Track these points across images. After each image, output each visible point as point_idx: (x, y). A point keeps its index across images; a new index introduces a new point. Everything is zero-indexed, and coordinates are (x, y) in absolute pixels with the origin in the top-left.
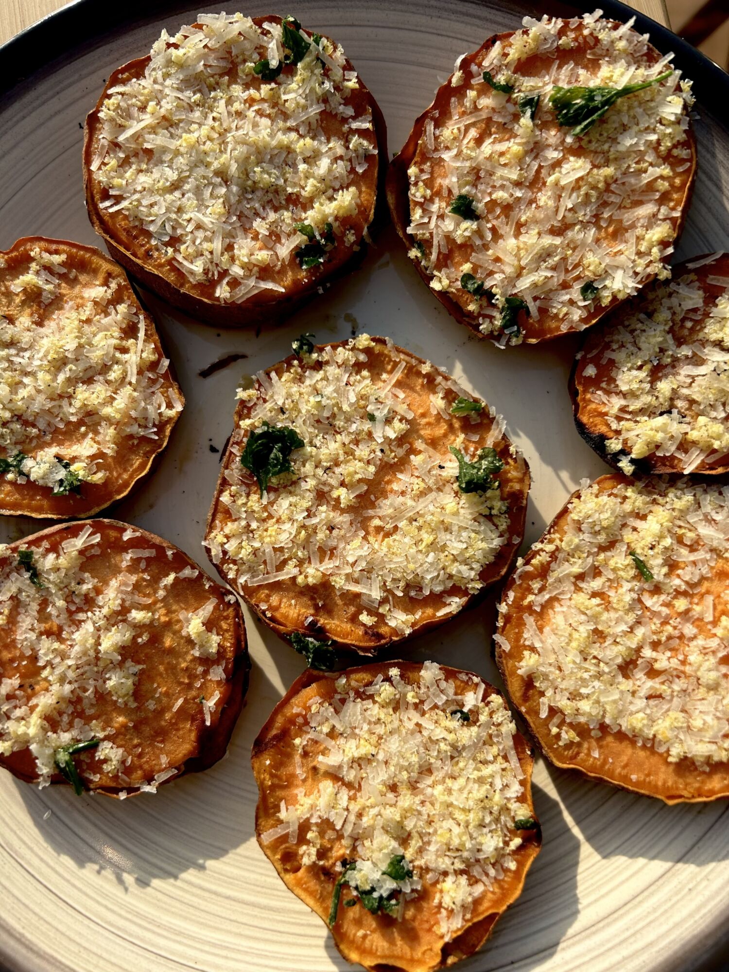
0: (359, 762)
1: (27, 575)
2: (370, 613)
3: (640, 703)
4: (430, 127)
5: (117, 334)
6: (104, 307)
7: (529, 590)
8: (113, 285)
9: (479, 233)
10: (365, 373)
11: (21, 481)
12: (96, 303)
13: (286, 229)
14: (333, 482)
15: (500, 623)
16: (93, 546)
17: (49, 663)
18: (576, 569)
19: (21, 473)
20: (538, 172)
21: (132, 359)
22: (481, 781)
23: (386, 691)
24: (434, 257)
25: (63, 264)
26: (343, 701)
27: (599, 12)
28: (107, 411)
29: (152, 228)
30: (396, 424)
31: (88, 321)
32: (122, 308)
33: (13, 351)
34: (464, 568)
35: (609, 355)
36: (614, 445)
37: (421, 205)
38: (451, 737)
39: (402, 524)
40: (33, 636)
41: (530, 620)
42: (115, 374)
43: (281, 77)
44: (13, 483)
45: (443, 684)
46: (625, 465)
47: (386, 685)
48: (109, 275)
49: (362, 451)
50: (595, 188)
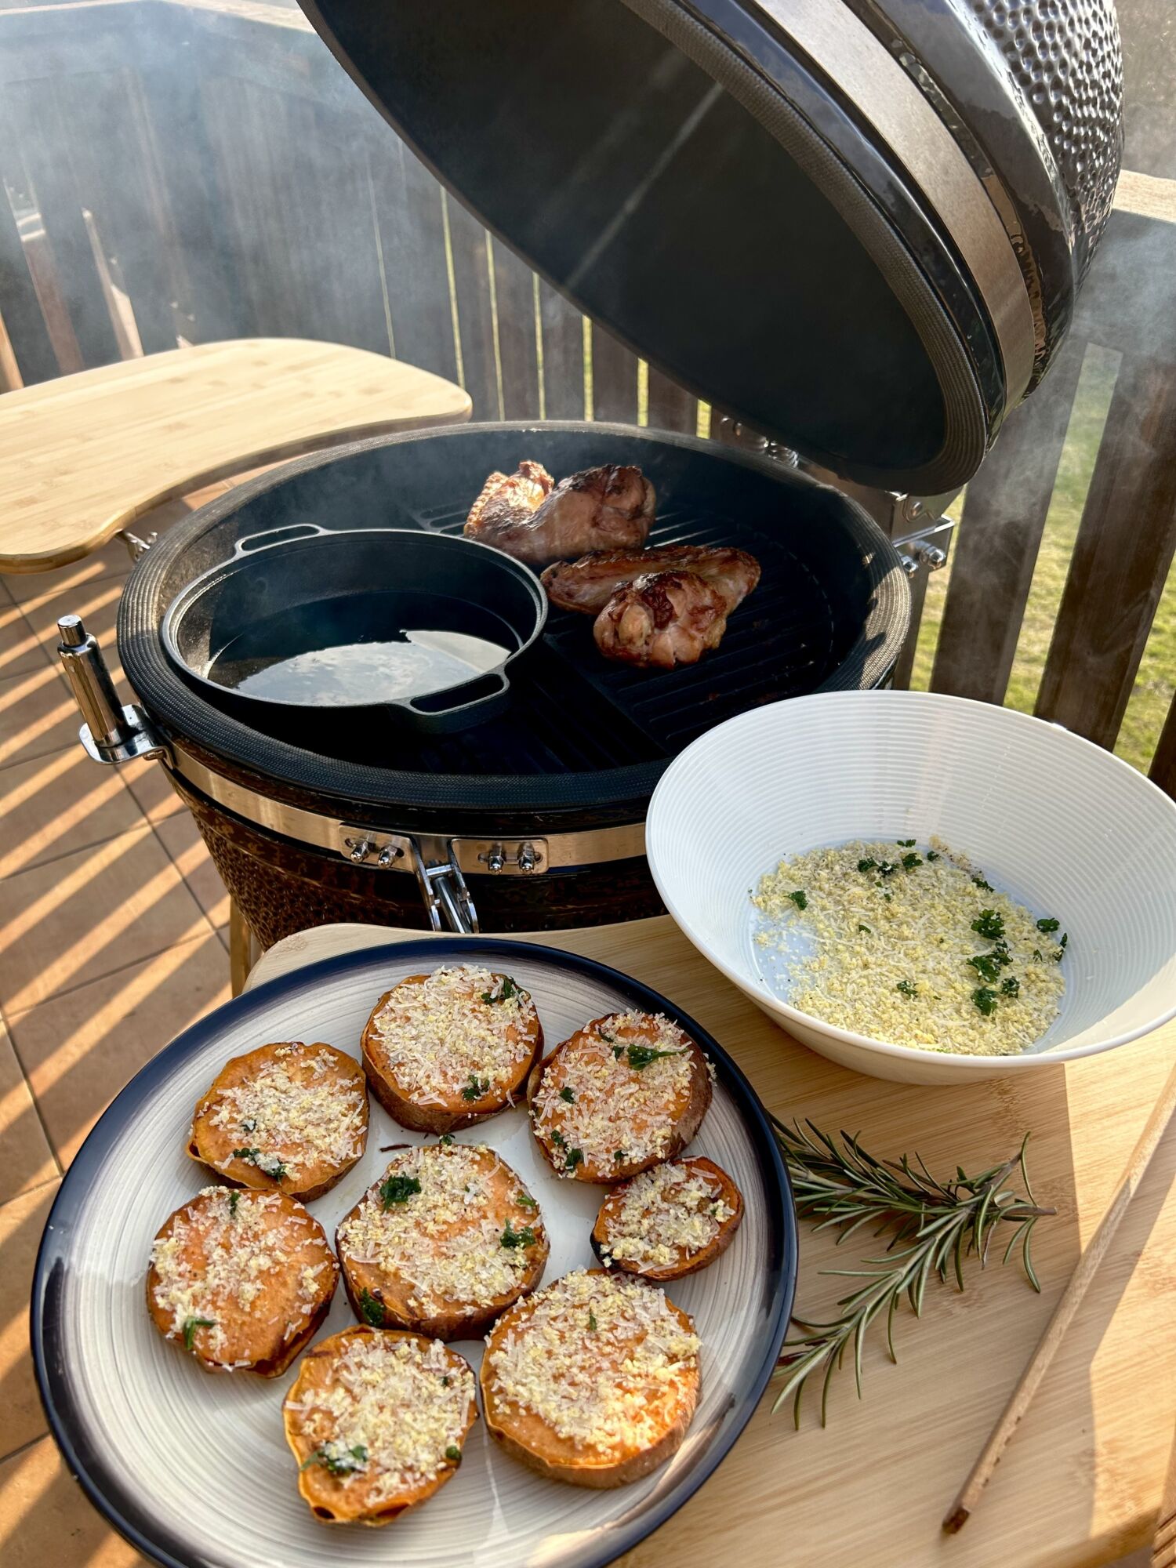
0: (366, 1384)
1: (230, 1207)
2: (416, 1299)
3: (557, 1398)
4: (564, 1050)
5: (345, 1106)
6: (345, 1091)
7: (519, 1318)
8: (356, 1081)
9: (571, 1110)
10: (475, 1166)
11: (251, 1164)
12: (342, 1087)
13: (463, 1077)
14: (429, 1218)
15: (493, 1332)
16: (274, 1206)
17: (214, 1263)
18: (553, 1313)
19: (253, 1159)
20: (612, 1086)
21: (346, 1121)
22: (437, 1420)
23: (404, 1349)
24: (542, 1117)
25: (334, 1062)
26: (375, 1348)
27: (663, 1014)
28: (318, 1142)
29: (392, 1055)
30: (481, 1198)
31: (332, 1094)
32: (355, 1094)
33: (283, 1096)
34: (483, 1289)
35: (623, 1200)
36: (605, 1249)
37: (546, 1089)
38: (431, 1388)
39: (459, 1255)
40: (214, 1243)
41: (511, 1336)
42: (332, 1126)
43: (494, 1004)
44: (246, 1165)
45: (441, 1357)
46: (607, 1262)
47: (406, 1346)
48: (357, 1075)
49: (455, 1207)
50: (638, 1101)
